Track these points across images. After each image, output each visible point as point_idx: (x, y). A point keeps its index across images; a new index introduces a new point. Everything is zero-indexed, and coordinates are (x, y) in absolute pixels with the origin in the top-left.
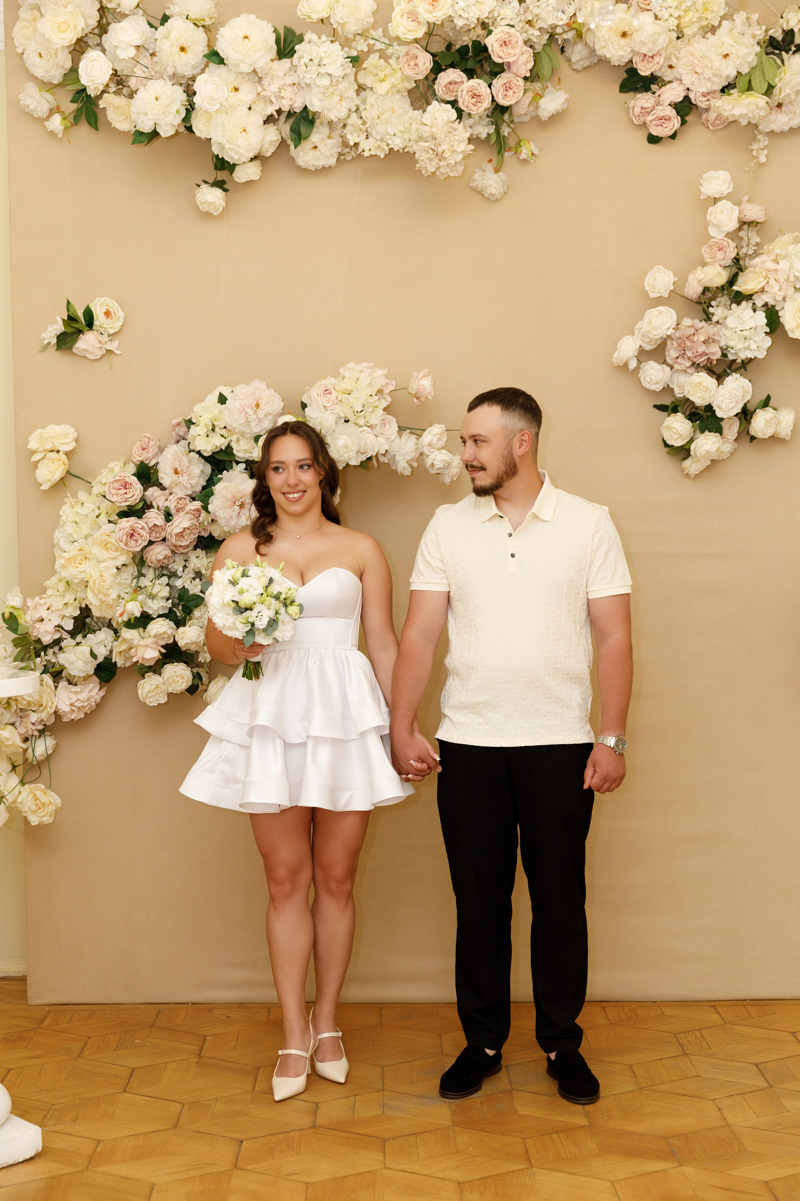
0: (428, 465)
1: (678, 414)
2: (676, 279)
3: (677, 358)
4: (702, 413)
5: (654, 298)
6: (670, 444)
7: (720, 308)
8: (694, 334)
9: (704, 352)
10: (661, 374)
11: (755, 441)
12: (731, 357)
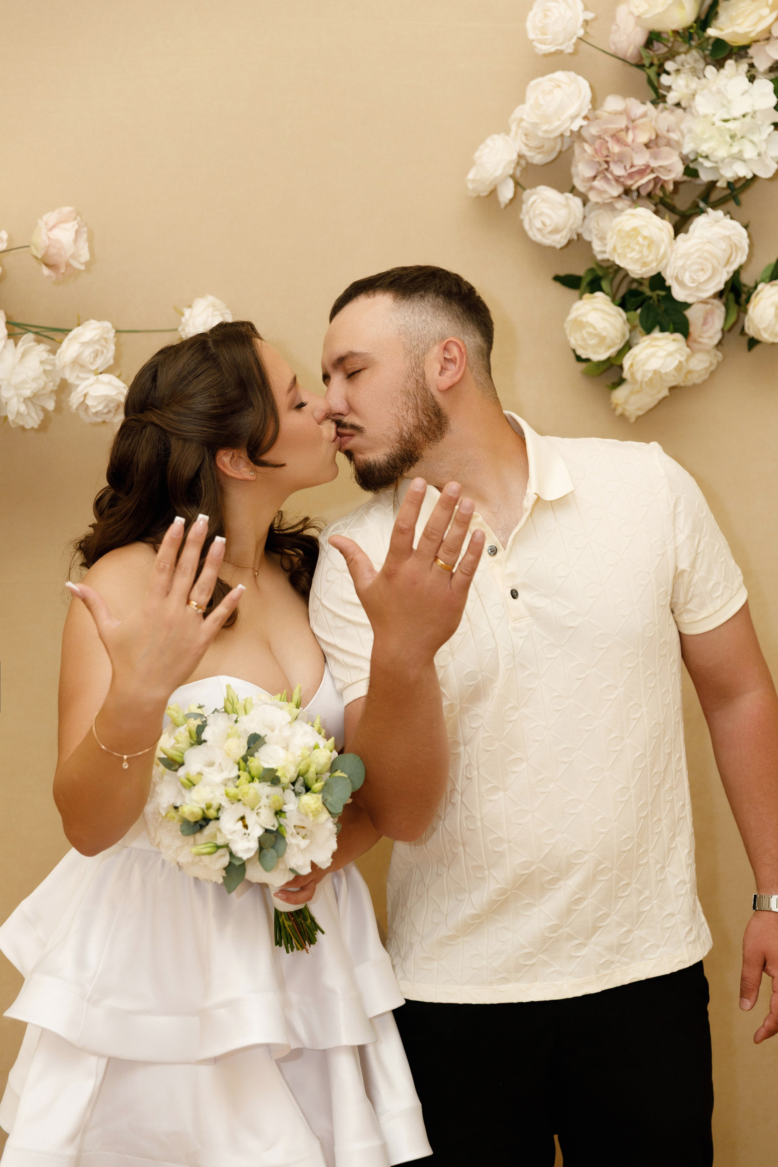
0: (74, 407)
1: (599, 294)
2: (590, 16)
3: (595, 178)
4: (647, 292)
5: (545, 55)
6: (584, 356)
7: (682, 75)
8: (627, 129)
9: (648, 166)
10: (563, 212)
11: (757, 349)
12: (705, 177)
